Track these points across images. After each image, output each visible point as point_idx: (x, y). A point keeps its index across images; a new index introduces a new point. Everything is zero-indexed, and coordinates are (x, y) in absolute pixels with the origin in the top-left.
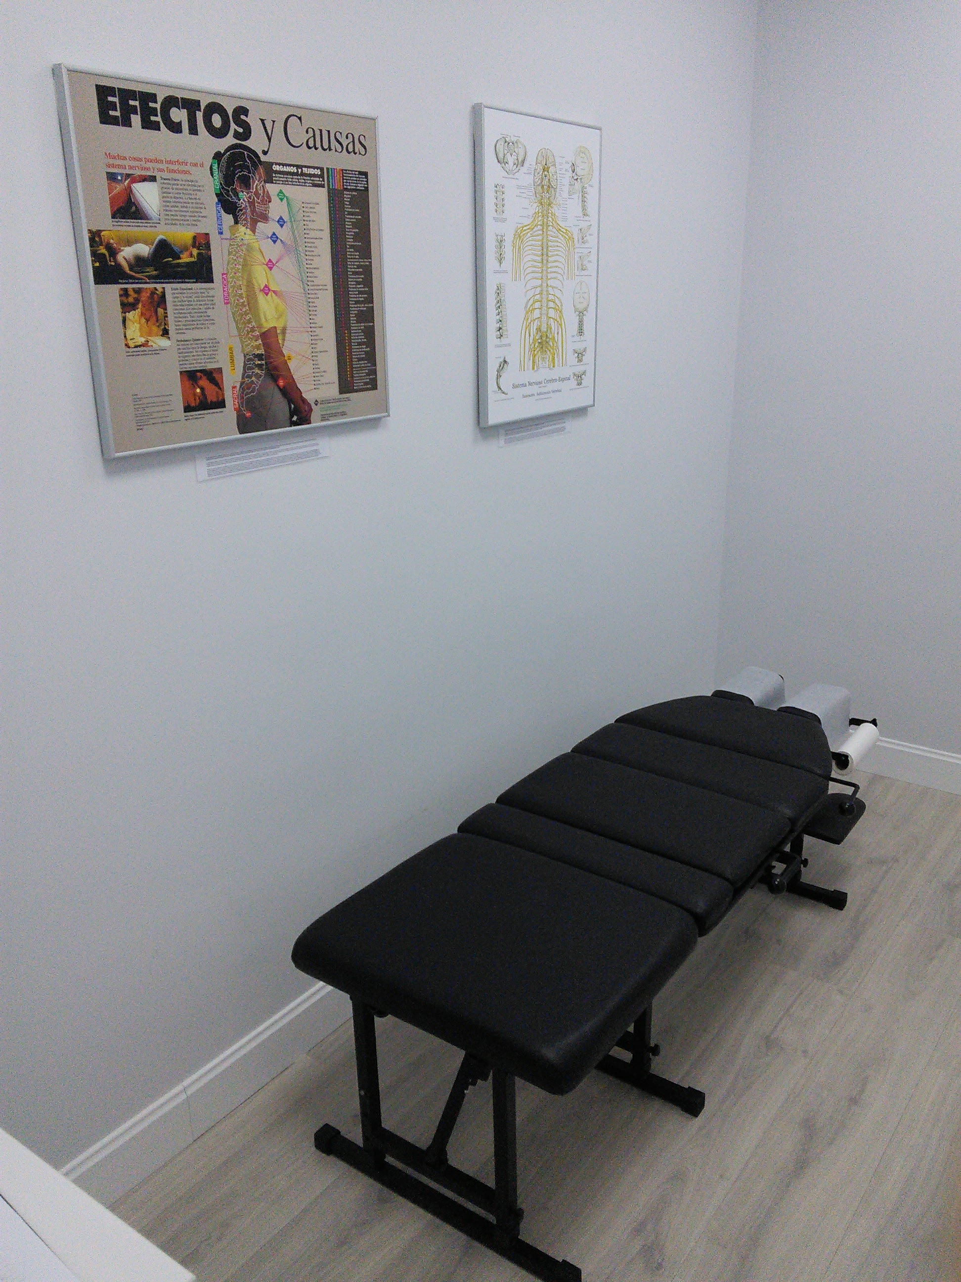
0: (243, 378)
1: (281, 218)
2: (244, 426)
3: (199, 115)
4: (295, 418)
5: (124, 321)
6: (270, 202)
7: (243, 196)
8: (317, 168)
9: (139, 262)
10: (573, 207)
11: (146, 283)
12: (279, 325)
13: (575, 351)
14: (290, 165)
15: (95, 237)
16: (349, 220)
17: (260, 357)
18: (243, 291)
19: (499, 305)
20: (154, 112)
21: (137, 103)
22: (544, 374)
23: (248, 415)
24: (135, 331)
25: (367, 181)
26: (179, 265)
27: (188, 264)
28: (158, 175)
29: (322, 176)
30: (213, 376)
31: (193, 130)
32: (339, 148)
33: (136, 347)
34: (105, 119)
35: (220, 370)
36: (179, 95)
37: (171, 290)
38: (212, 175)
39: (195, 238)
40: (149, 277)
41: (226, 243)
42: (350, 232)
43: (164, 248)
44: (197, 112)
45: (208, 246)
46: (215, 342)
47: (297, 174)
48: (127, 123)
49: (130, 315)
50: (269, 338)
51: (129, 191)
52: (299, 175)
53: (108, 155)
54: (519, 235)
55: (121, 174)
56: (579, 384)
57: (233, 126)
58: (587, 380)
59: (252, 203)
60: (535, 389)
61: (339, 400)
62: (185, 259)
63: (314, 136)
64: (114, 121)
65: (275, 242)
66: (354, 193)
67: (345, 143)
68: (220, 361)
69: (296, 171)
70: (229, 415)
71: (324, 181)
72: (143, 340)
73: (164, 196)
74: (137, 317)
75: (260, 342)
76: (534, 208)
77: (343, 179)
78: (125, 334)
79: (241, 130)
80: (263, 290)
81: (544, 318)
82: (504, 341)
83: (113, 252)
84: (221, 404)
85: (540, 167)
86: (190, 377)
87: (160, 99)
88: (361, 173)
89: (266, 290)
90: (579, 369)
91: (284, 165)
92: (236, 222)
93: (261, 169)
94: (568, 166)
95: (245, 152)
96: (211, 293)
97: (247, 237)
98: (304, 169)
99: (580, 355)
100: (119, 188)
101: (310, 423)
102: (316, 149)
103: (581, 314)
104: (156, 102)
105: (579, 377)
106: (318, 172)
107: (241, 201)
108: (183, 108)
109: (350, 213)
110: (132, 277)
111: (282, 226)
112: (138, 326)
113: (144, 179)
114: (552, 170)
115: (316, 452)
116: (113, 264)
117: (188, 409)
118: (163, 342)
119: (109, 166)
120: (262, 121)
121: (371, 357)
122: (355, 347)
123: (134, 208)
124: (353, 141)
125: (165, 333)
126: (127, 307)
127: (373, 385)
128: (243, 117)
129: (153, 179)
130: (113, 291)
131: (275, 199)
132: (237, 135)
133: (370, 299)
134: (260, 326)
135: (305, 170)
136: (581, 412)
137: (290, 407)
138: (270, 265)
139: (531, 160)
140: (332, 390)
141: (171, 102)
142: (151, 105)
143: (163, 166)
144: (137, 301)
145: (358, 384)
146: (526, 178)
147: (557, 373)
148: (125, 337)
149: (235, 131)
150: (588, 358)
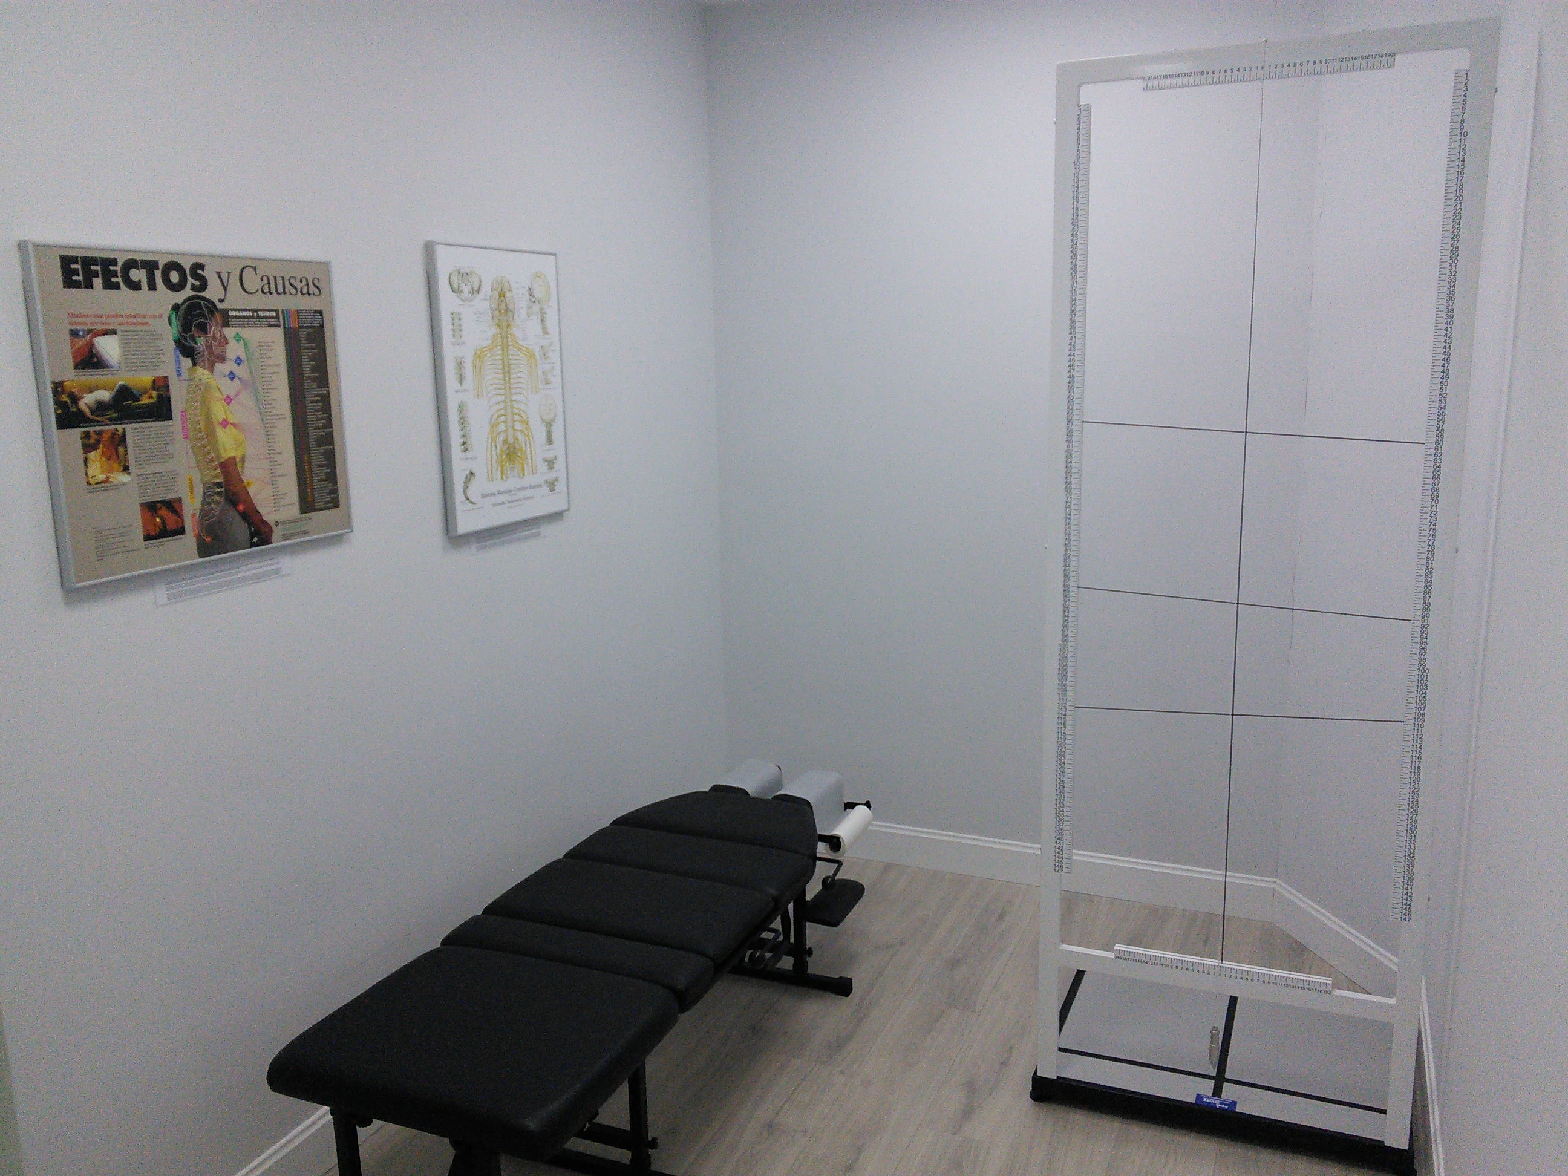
0: (203, 505)
1: (238, 358)
2: (204, 550)
3: (158, 274)
4: (255, 540)
5: (86, 460)
6: (227, 343)
7: (201, 341)
8: (272, 310)
9: (100, 407)
10: (533, 327)
11: (109, 425)
12: (238, 454)
13: (545, 460)
14: (245, 310)
15: (58, 388)
16: (306, 355)
17: (219, 485)
18: (202, 426)
19: (463, 421)
20: (115, 274)
21: (98, 268)
22: (513, 482)
23: (208, 539)
24: (97, 469)
25: (322, 318)
26: (140, 407)
27: (148, 406)
28: (119, 329)
29: (277, 317)
30: (173, 506)
31: (152, 287)
32: (293, 291)
33: (97, 483)
34: (69, 283)
35: (179, 500)
36: (138, 257)
37: (131, 430)
38: (170, 324)
39: (154, 381)
40: (110, 419)
41: (185, 384)
42: (307, 366)
43: (125, 393)
44: (155, 271)
45: (167, 387)
46: (174, 475)
47: (253, 317)
48: (89, 285)
49: (92, 455)
50: (228, 468)
51: (91, 346)
52: (255, 318)
53: (73, 315)
54: (479, 356)
55: (83, 331)
56: (552, 490)
57: (190, 280)
58: (561, 486)
59: (209, 347)
60: (504, 498)
61: (301, 520)
62: (145, 401)
63: (269, 283)
64: (77, 285)
65: (232, 379)
66: (310, 330)
67: (299, 286)
68: (181, 491)
69: (252, 314)
70: (189, 541)
71: (279, 321)
72: (102, 477)
73: (125, 346)
74: (98, 458)
75: (219, 471)
76: (494, 330)
77: (298, 318)
78: (86, 471)
79: (197, 283)
80: (221, 424)
81: (510, 431)
82: (469, 454)
83: (75, 399)
84: (181, 531)
85: (496, 294)
86: (151, 508)
87: (120, 263)
88: (316, 312)
89: (225, 423)
90: (551, 476)
91: (239, 310)
92: (194, 364)
93: (218, 316)
94: (525, 291)
95: (202, 302)
96: (171, 429)
97: (205, 377)
98: (259, 312)
99: (550, 463)
100: (81, 343)
101: (271, 543)
102: (271, 293)
103: (549, 425)
104: (116, 265)
105: (552, 485)
106: (274, 314)
107: (199, 345)
108: (143, 268)
109: (307, 348)
110: (92, 421)
111: (239, 364)
112: (98, 464)
113: (105, 333)
114: (508, 295)
115: (277, 572)
116: (75, 410)
117: (148, 537)
118: (124, 478)
119: (71, 324)
120: (219, 273)
121: (332, 477)
122: (315, 468)
123: (95, 360)
124: (308, 285)
125: (126, 469)
126: (88, 448)
127: (335, 504)
128: (199, 272)
129: (114, 332)
130: (76, 434)
131: (232, 343)
132: (193, 288)
133: (329, 424)
134: (219, 456)
135: (261, 314)
136: (557, 516)
137: (250, 530)
138: (228, 400)
139: (486, 288)
140: (294, 511)
141: (130, 264)
142: (112, 268)
143: (124, 320)
144: (98, 442)
145: (319, 503)
146: (482, 304)
147: (529, 480)
148: (86, 474)
149: (193, 285)
150: (560, 464)
